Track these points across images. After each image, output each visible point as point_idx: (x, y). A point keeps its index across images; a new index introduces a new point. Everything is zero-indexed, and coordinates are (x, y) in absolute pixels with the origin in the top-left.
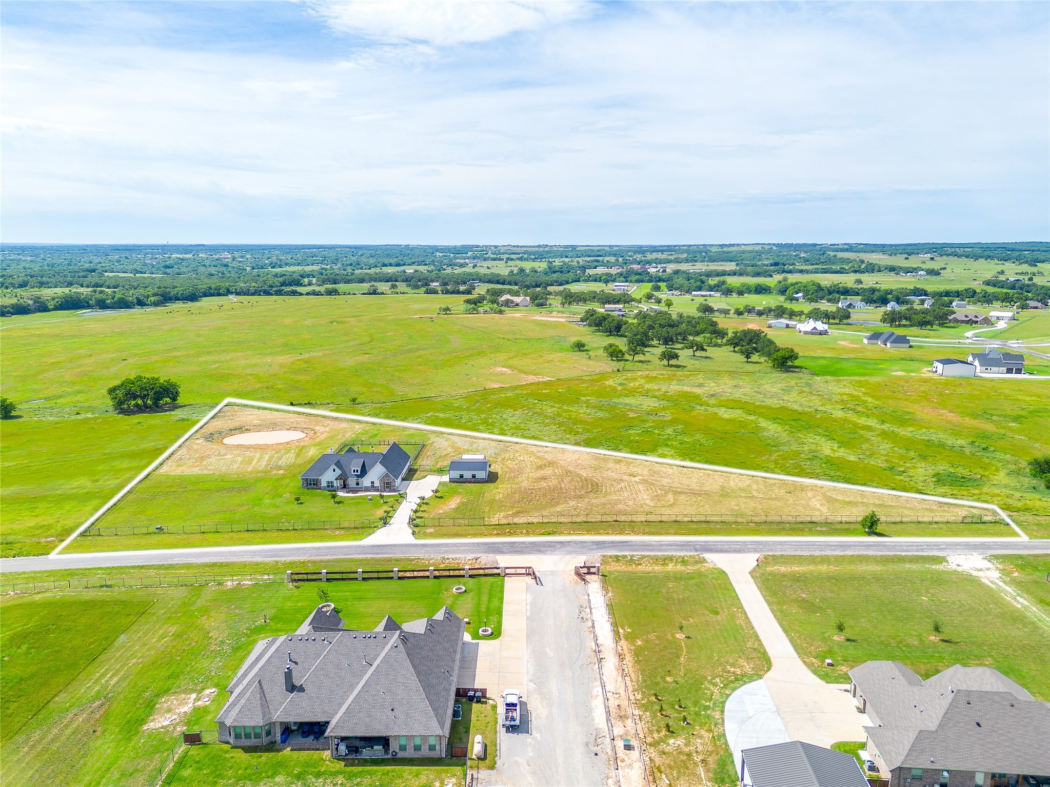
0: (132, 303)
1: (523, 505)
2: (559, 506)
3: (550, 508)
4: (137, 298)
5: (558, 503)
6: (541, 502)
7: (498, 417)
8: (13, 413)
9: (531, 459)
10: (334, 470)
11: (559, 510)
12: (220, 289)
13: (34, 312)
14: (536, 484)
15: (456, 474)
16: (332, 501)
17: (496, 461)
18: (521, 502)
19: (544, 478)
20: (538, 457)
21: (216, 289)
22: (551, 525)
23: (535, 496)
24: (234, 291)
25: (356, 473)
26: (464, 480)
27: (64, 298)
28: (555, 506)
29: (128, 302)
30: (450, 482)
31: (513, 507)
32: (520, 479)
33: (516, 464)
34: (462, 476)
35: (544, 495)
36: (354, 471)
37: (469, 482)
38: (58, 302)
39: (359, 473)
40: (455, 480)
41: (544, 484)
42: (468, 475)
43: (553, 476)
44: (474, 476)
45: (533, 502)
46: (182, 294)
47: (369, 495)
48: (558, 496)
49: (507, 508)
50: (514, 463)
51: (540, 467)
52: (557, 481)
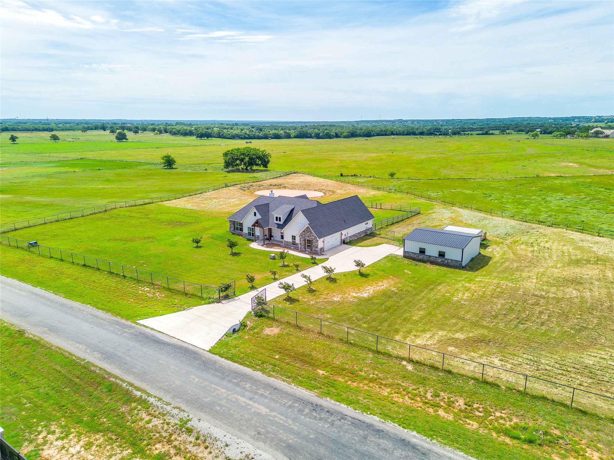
0: (333, 136)
1: (501, 326)
2: (593, 352)
3: (566, 349)
4: (335, 133)
5: (593, 343)
6: (551, 330)
7: (539, 199)
8: (174, 167)
9: (565, 248)
10: (255, 215)
11: (590, 361)
12: (387, 131)
13: (283, 138)
14: (553, 289)
15: (413, 247)
16: (229, 251)
17: (502, 243)
18: (500, 317)
19: (577, 282)
20: (580, 248)
21: (385, 131)
22: (549, 407)
23: (541, 313)
24: (395, 133)
25: (278, 222)
26: (425, 258)
27: (300, 132)
28: (582, 347)
29: (331, 135)
30: (405, 256)
31: (475, 324)
32: (524, 275)
33: (533, 251)
34: (422, 251)
35: (565, 316)
36: (277, 218)
37: (433, 263)
38: (296, 134)
39: (281, 223)
40: (412, 255)
41: (572, 292)
42: (432, 251)
43: (599, 280)
44: (442, 255)
45: (529, 324)
46: (363, 133)
47: (272, 252)
48: (599, 324)
49: (461, 323)
50: (531, 249)
51: (577, 263)
52: (604, 291)
